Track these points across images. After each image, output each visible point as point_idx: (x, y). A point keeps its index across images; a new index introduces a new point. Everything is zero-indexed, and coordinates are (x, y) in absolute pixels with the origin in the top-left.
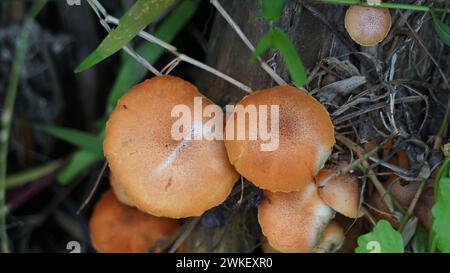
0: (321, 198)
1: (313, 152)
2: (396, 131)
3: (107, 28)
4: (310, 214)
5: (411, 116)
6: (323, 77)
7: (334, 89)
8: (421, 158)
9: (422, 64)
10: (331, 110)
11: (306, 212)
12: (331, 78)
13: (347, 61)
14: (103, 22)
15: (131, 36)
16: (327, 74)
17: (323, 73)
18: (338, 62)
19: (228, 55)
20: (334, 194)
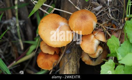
0: (95, 38)
1: (92, 23)
2: (112, 18)
3: (35, 4)
4: (93, 42)
5: (115, 16)
6: (91, 8)
7: (94, 10)
8: (119, 24)
9: (115, 3)
10: (95, 14)
11: (92, 42)
12: (93, 7)
13: (97, 2)
14: (33, 3)
15: (41, 5)
16: (92, 7)
17: (91, 7)
18: (94, 3)
19: (66, 8)
20: (99, 37)
